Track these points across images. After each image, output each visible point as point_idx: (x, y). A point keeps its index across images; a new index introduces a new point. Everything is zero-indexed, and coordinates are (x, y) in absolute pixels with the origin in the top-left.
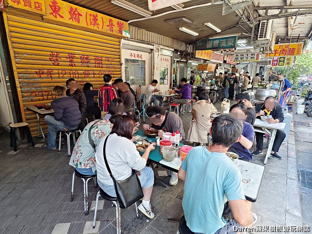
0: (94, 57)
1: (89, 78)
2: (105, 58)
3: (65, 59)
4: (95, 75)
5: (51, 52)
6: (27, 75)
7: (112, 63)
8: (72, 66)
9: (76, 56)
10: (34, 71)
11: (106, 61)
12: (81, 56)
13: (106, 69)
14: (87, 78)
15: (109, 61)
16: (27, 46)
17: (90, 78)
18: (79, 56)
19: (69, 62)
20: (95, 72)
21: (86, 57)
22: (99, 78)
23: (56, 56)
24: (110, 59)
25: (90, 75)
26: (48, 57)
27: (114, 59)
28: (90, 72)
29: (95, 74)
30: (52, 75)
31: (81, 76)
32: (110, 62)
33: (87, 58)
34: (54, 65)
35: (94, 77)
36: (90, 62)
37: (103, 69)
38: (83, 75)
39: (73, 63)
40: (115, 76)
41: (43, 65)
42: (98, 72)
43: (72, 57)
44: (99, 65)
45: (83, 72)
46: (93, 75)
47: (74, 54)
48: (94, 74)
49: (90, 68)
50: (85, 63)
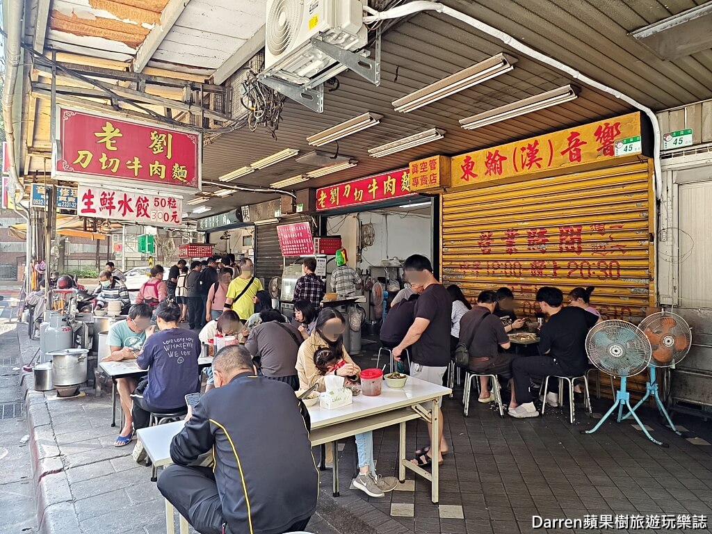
0: (558, 230)
1: (542, 277)
2: (588, 228)
3: (500, 241)
4: (557, 271)
5: (482, 232)
6: (450, 270)
7: (613, 235)
8: (511, 253)
9: (518, 232)
10: (458, 263)
11: (591, 234)
12: (529, 231)
13: (589, 254)
14: (537, 277)
15: (603, 234)
16: (456, 229)
17: (546, 276)
18: (525, 232)
19: (507, 245)
20: (558, 263)
21: (538, 231)
22: (569, 277)
23: (489, 239)
24: (607, 227)
25: (544, 271)
26: (476, 242)
27: (621, 225)
28: (546, 263)
29: (559, 268)
30: (479, 271)
31: (525, 271)
32: (607, 236)
33: (541, 234)
34: (484, 254)
35: (555, 275)
36: (547, 240)
37: (582, 254)
38: (530, 271)
39: (513, 247)
40: (622, 272)
41: (468, 254)
42: (566, 263)
43: (513, 237)
44: (570, 247)
45: (529, 263)
46: (552, 272)
47: (517, 230)
48: (556, 268)
49: (545, 255)
50: (538, 244)
